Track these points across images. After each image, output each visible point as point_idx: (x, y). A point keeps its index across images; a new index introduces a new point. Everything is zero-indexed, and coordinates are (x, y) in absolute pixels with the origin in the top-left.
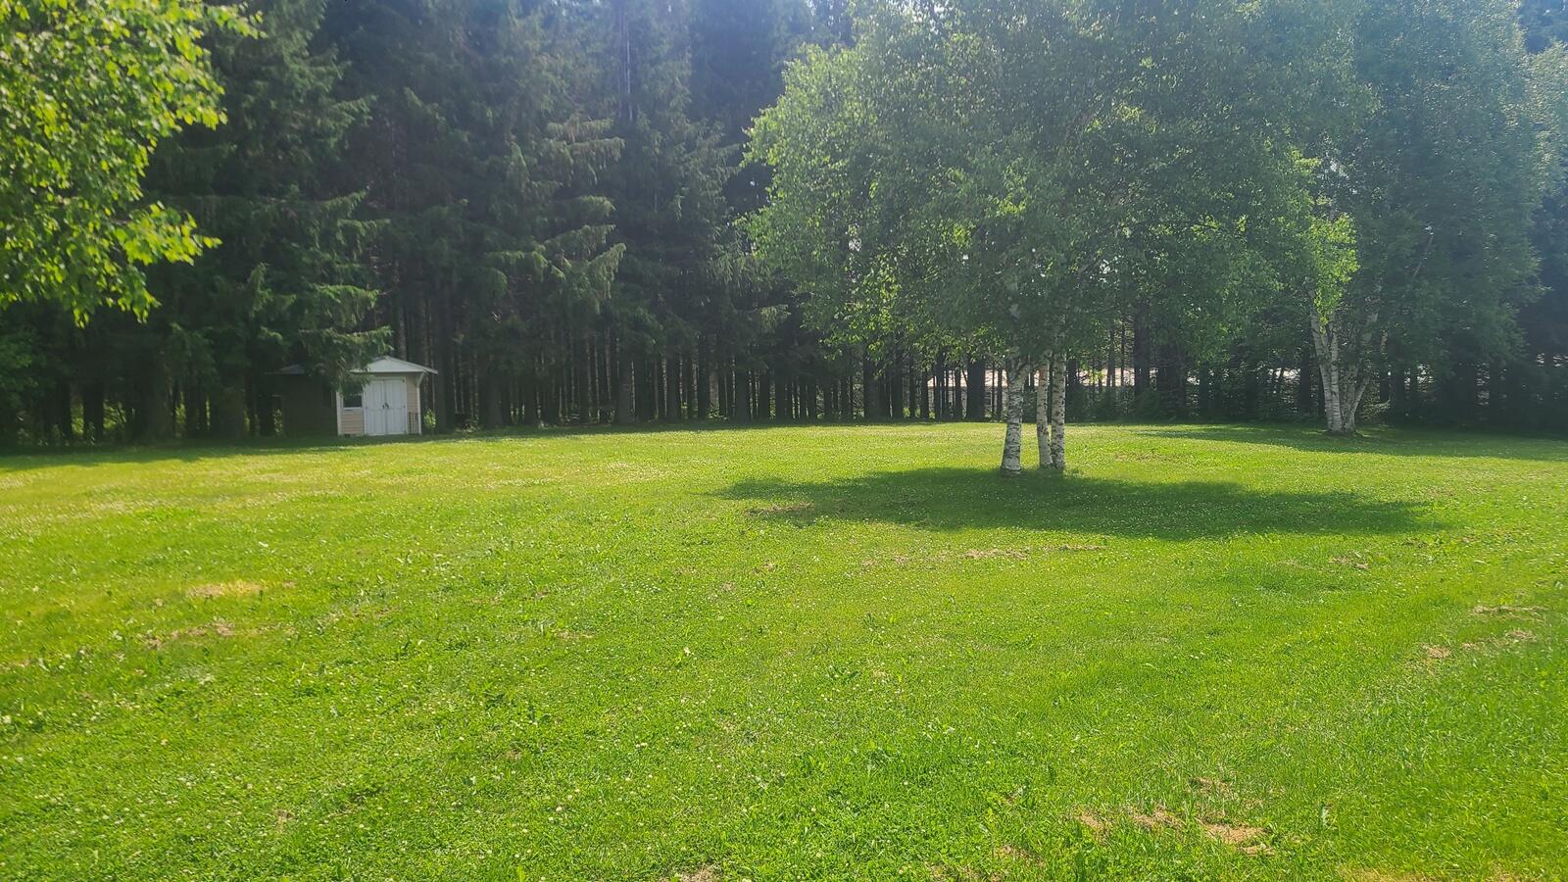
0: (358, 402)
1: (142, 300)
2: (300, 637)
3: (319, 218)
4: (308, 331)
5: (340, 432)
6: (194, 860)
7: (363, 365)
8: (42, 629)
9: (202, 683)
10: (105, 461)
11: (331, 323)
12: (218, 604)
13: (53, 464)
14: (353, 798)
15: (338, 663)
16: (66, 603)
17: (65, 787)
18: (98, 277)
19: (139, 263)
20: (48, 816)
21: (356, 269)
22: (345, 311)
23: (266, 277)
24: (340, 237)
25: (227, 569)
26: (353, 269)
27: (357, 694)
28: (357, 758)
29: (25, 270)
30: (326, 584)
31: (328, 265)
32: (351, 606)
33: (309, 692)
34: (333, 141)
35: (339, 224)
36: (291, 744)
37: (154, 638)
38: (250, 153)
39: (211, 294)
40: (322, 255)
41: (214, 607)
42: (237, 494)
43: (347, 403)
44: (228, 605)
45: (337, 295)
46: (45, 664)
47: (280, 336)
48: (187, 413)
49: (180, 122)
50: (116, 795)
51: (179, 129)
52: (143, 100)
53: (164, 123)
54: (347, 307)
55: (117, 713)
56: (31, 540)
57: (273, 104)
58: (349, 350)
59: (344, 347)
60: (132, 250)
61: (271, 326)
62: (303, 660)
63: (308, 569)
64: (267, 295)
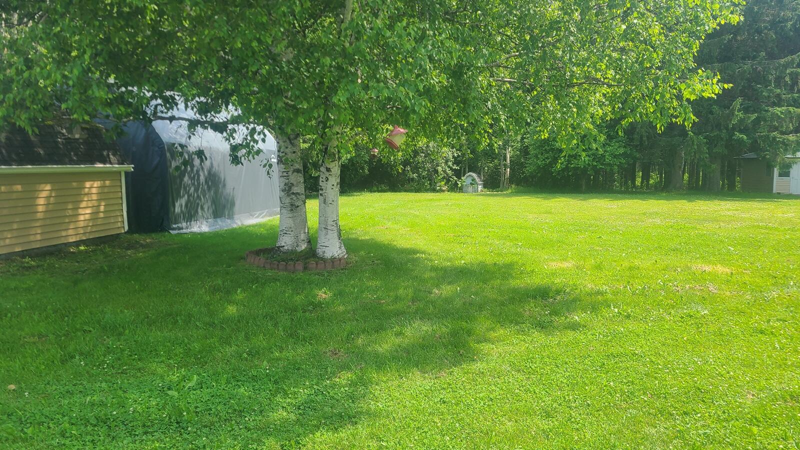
0: (787, 174)
1: (689, 118)
2: (755, 301)
3: (776, 70)
4: (762, 134)
5: (774, 191)
6: (703, 401)
7: (794, 153)
8: (628, 273)
9: (703, 314)
10: (650, 199)
11: (776, 129)
12: (709, 275)
13: (629, 199)
14: (792, 397)
15: (778, 320)
16: (637, 262)
17: (641, 347)
18: (669, 108)
19: (688, 100)
20: (634, 358)
21: (796, 98)
22: (786, 122)
23: (741, 105)
24: (787, 79)
25: (712, 258)
26: (793, 97)
27: (792, 339)
28: (793, 376)
29: (638, 107)
30: (769, 275)
31: (778, 96)
32: (784, 289)
33: (762, 332)
34: (789, 24)
35: (788, 71)
36: (753, 357)
37: (677, 287)
38: (739, 38)
39: (710, 116)
40: (775, 90)
41: (707, 277)
42: (716, 220)
43: (780, 175)
44: (714, 277)
45: (782, 113)
46: (630, 289)
47: (745, 137)
48: (689, 177)
49: (719, 24)
50: (664, 358)
51: (718, 28)
52: (702, 16)
53: (711, 26)
54: (788, 120)
55: (662, 319)
56: (621, 232)
57: (756, 9)
58: (786, 145)
59: (783, 143)
60: (686, 94)
61: (741, 132)
62: (757, 314)
63: (758, 264)
64: (741, 115)
